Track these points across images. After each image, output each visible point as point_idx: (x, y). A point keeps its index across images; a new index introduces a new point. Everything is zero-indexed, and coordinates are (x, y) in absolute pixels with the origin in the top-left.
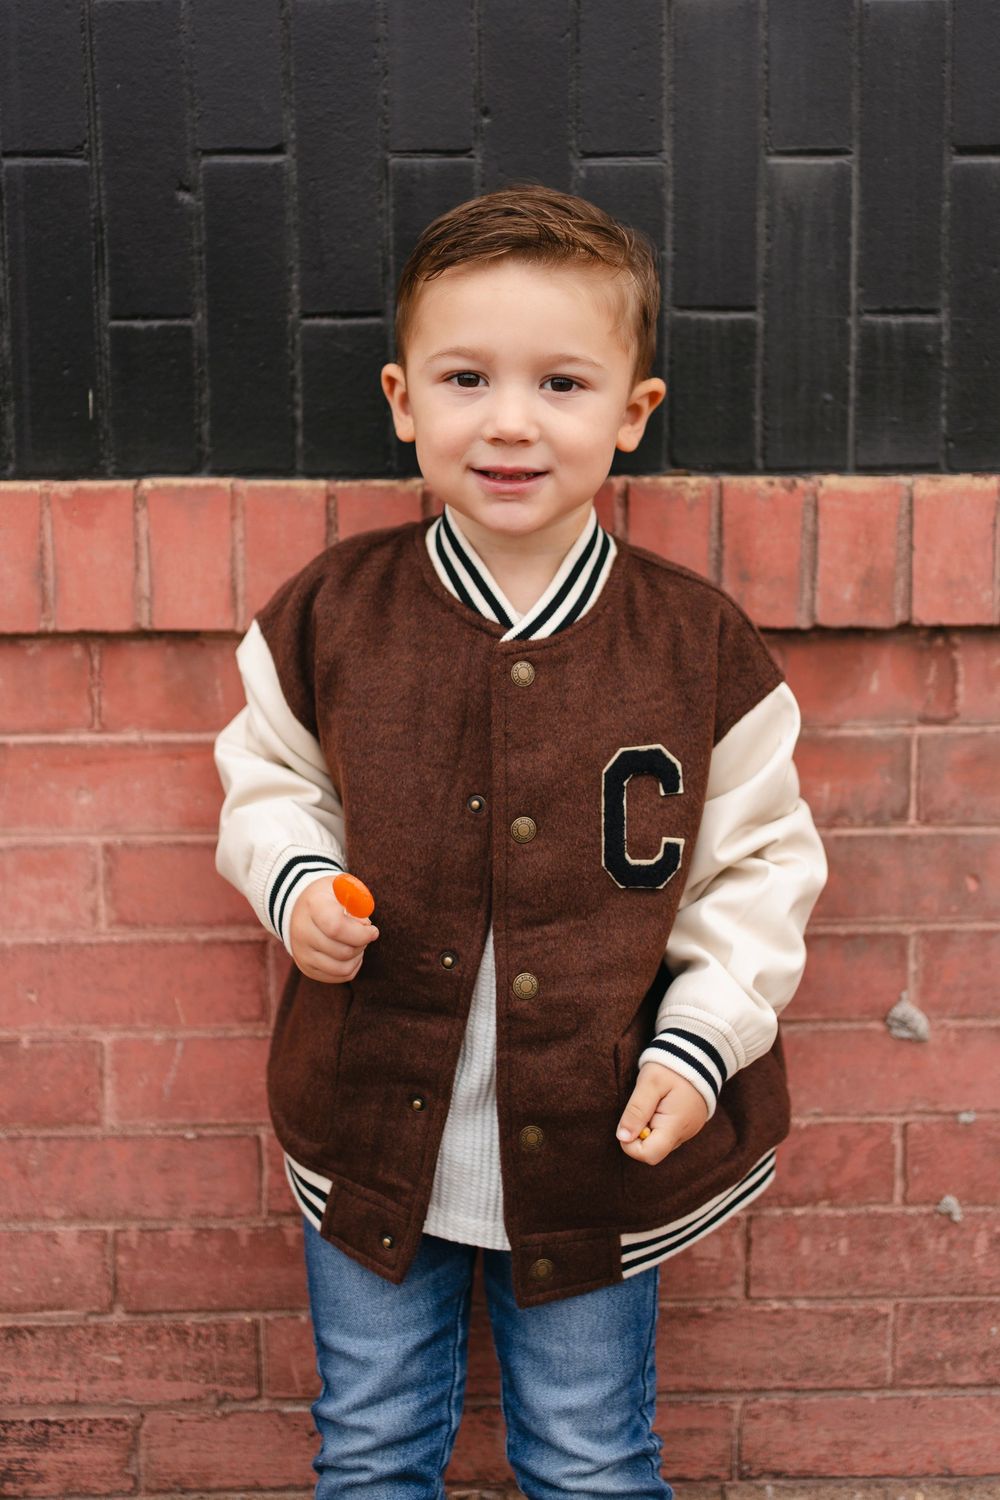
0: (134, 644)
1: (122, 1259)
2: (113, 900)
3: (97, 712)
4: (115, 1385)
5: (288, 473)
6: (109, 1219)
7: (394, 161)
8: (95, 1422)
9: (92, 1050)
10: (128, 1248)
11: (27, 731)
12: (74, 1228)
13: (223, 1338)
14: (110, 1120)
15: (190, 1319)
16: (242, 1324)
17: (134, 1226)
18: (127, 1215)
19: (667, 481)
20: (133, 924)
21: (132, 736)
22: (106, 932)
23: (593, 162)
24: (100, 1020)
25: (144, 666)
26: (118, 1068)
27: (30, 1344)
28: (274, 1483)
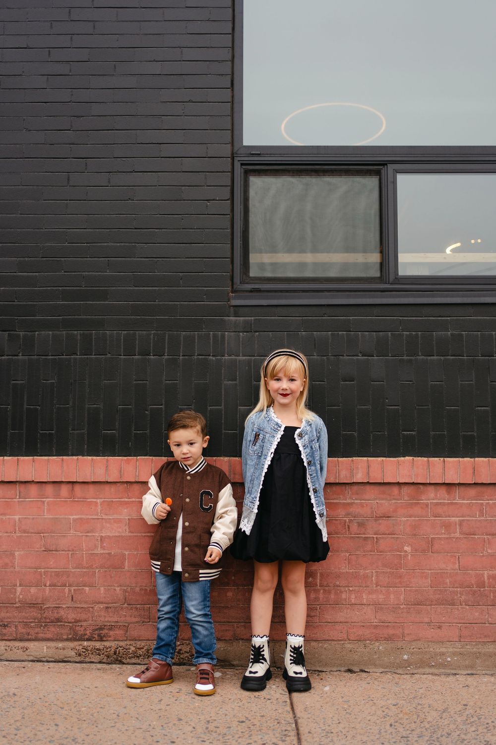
0: (135, 484)
1: (127, 594)
2: (129, 528)
3: (128, 495)
4: (125, 618)
5: (161, 456)
6: (125, 587)
7: (180, 407)
8: (120, 626)
9: (124, 555)
10: (128, 592)
11: (116, 499)
12: (119, 588)
13: (144, 610)
14: (126, 568)
15: (138, 606)
16: (147, 607)
17: (129, 588)
18: (128, 586)
19: (222, 458)
20: (132, 532)
21: (134, 500)
22: (127, 534)
23: (211, 407)
24: (126, 550)
25: (136, 487)
26: (128, 558)
27: (110, 610)
28: (151, 639)
